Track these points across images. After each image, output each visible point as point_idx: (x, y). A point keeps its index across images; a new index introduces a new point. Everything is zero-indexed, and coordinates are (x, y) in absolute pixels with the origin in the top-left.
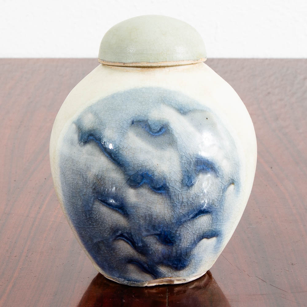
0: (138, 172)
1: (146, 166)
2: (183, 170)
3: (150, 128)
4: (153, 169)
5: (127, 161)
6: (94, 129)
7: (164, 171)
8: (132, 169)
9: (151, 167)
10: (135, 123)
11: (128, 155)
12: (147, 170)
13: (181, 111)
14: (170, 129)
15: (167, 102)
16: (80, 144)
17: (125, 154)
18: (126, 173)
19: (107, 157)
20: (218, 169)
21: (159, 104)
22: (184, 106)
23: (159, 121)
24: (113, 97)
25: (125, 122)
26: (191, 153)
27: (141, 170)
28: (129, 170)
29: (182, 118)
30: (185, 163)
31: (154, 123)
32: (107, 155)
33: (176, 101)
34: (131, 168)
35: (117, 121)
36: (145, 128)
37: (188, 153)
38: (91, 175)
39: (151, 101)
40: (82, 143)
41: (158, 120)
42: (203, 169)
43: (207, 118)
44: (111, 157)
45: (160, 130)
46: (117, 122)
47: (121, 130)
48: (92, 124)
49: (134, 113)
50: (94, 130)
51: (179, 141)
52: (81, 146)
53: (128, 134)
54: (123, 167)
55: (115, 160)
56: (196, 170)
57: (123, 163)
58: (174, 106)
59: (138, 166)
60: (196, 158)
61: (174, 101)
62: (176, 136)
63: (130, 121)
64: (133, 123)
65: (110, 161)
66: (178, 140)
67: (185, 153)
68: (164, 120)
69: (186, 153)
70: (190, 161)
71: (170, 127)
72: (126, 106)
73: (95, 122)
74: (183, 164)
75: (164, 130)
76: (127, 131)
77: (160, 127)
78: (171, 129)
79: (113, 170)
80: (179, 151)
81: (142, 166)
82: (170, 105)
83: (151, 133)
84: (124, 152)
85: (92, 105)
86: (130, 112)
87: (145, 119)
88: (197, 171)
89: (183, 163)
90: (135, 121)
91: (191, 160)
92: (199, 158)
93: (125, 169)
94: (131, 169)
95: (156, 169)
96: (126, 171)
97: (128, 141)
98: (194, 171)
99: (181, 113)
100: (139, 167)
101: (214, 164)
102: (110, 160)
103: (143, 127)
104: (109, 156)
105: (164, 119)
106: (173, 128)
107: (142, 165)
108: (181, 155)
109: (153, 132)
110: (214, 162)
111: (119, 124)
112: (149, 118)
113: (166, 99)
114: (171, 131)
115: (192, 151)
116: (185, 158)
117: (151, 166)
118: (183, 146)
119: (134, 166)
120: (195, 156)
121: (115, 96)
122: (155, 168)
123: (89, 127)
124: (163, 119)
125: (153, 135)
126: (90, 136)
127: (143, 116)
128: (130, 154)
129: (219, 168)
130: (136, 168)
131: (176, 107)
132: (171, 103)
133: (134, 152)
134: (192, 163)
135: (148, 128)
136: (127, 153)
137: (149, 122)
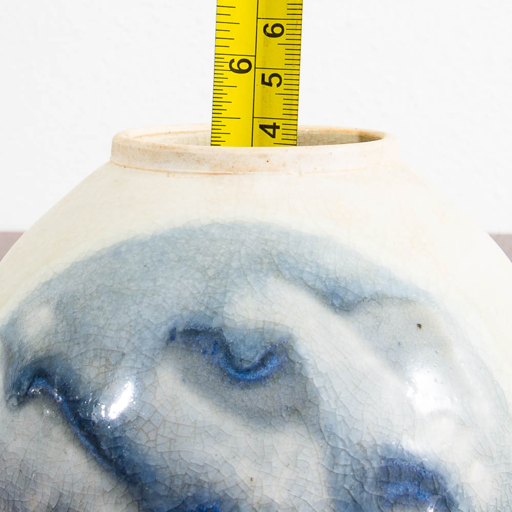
0: (183, 501)
1: (212, 485)
2: (339, 498)
3: (229, 357)
4: (235, 494)
5: (149, 466)
6: (52, 353)
7: (273, 500)
8: (166, 493)
9: (228, 489)
10: (178, 338)
11: (151, 445)
12: (215, 497)
13: (335, 302)
14: (297, 359)
15: (288, 269)
16: (7, 401)
17: (143, 443)
18: (145, 504)
19: (87, 449)
20: (456, 494)
21: (261, 275)
22: (343, 284)
23: (261, 332)
24: (117, 253)
25: (147, 334)
26: (367, 440)
27: (194, 497)
28: (157, 495)
29: (336, 324)
30: (345, 475)
31: (241, 337)
32: (87, 443)
33: (318, 266)
34: (162, 490)
35: (123, 330)
36: (213, 353)
37: (355, 442)
38: (36, 504)
39: (235, 264)
40: (14, 401)
41: (256, 330)
42: (407, 495)
43: (419, 326)
44: (98, 450)
45: (263, 363)
46: (123, 334)
47: (135, 361)
48: (47, 340)
49: (178, 304)
50: (50, 358)
51: (327, 402)
52: (11, 410)
53: (156, 374)
54: (136, 483)
55: (111, 461)
56: (381, 497)
57: (138, 470)
58: (310, 284)
59: (184, 485)
60: (383, 458)
61: (311, 268)
62: (317, 382)
63: (164, 330)
64: (172, 336)
65: (93, 464)
66: (324, 396)
67: (347, 443)
68: (276, 328)
69: (350, 441)
70: (363, 468)
71: (296, 353)
72: (155, 280)
73: (57, 332)
74: (340, 478)
75: (275, 362)
76: (155, 365)
77: (263, 352)
78: (300, 357)
79: (105, 492)
80: (326, 434)
81: (199, 485)
82: (299, 280)
83: (232, 372)
84: (142, 435)
85: (51, 280)
86: (164, 301)
87: (215, 324)
88: (388, 501)
89: (337, 474)
90: (180, 329)
91: (367, 466)
92: (392, 460)
93: (142, 492)
94: (162, 493)
95: (248, 497)
96: (145, 500)
97: (155, 398)
98: (374, 501)
99: (333, 305)
100: (190, 485)
101: (442, 478)
102: (95, 458)
103: (205, 352)
104: (92, 447)
105: (276, 324)
106: (306, 357)
107: (199, 481)
108: (333, 448)
109: (238, 370)
110: (441, 472)
111: (129, 341)
112: (226, 322)
113: (286, 261)
114: (298, 366)
115: (369, 433)
116: (346, 460)
117: (229, 486)
118: (339, 419)
119: (172, 482)
120: (379, 451)
121: (123, 249)
122: (243, 491)
123: (38, 348)
124: (272, 326)
125: (239, 380)
126: (39, 377)
127: (208, 313)
128: (160, 440)
129: (460, 491)
130: (178, 491)
131: (319, 285)
132: (302, 272)
133: (171, 436)
134: (370, 474)
135: (221, 355)
136: (151, 439)
137: (225, 335)
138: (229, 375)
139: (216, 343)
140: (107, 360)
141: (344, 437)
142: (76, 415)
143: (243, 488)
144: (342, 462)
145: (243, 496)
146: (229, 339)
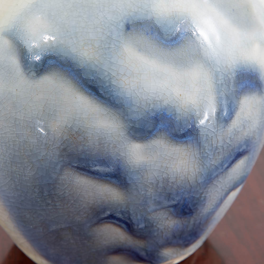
0: (148, 113)
1: (162, 102)
2: (220, 96)
4: (173, 104)
7: (191, 104)
8: (138, 110)
9: (170, 102)
10: (131, 28)
11: (128, 87)
12: (163, 107)
16: (27, 74)
17: (123, 86)
18: (126, 118)
19: (90, 95)
23: (173, 18)
25: (113, 28)
26: (229, 64)
27: (153, 109)
28: (133, 112)
30: (222, 84)
31: (164, 23)
32: (90, 91)
35: (98, 28)
36: (152, 34)
37: (225, 66)
40: (34, 73)
42: (246, 87)
44: (98, 94)
45: (178, 34)
46: (99, 30)
47: (110, 44)
53: (123, 50)
54: (121, 108)
56: (237, 91)
57: (122, 101)
59: (147, 104)
63: (122, 26)
64: (128, 27)
67: (221, 67)
69: (223, 66)
70: (229, 78)
74: (220, 85)
75: (183, 33)
76: (121, 45)
79: (103, 115)
80: (212, 65)
81: (155, 102)
83: (164, 42)
84: (121, 82)
87: (149, 17)
88: (239, 92)
89: (219, 84)
90: (131, 23)
91: (230, 76)
93: (125, 111)
94: (135, 110)
95: (179, 104)
96: (126, 115)
98: (234, 94)
102: (96, 98)
103: (147, 34)
104: (93, 93)
108: (216, 72)
109: (167, 41)
111: (104, 33)
115: (229, 60)
116: (222, 76)
117: (170, 100)
119: (141, 104)
122: (177, 102)
124: (177, 14)
125: (168, 46)
127: (143, 12)
128: (132, 84)
130: (144, 107)
134: (232, 81)
135: (157, 34)
136: (127, 84)
137: (156, 22)
138: (163, 44)
139: (152, 28)
140: (93, 45)
141: (220, 65)
142: (81, 77)
143: (177, 100)
144: (220, 78)
145: (177, 104)
146: (159, 24)
